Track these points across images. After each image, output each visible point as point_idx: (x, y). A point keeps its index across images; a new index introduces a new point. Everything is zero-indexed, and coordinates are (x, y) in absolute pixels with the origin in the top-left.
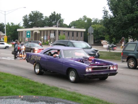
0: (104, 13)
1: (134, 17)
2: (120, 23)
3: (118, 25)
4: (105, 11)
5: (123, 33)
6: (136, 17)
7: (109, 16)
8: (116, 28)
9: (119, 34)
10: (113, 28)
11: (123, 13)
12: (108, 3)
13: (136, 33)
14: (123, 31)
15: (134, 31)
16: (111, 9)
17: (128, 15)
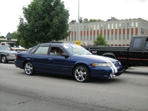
0: (20, 21)
1: (44, 23)
2: (32, 28)
3: (31, 30)
4: (21, 19)
5: (36, 37)
6: (46, 23)
7: (24, 23)
8: (29, 33)
9: (32, 38)
10: (26, 33)
11: (35, 19)
12: (24, 12)
13: (46, 37)
14: (35, 35)
15: (45, 36)
16: (26, 16)
17: (39, 21)
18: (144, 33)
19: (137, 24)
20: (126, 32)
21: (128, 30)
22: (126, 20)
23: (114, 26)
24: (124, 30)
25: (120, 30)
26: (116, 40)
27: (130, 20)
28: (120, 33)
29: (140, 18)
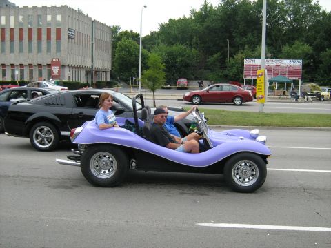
18: (74, 38)
19: (59, 18)
20: (35, 36)
21: (39, 30)
22: (35, 8)
23: (8, 20)
24: (30, 30)
25: (21, 30)
26: (12, 55)
27: (44, 8)
28: (21, 38)
29: (66, 6)
